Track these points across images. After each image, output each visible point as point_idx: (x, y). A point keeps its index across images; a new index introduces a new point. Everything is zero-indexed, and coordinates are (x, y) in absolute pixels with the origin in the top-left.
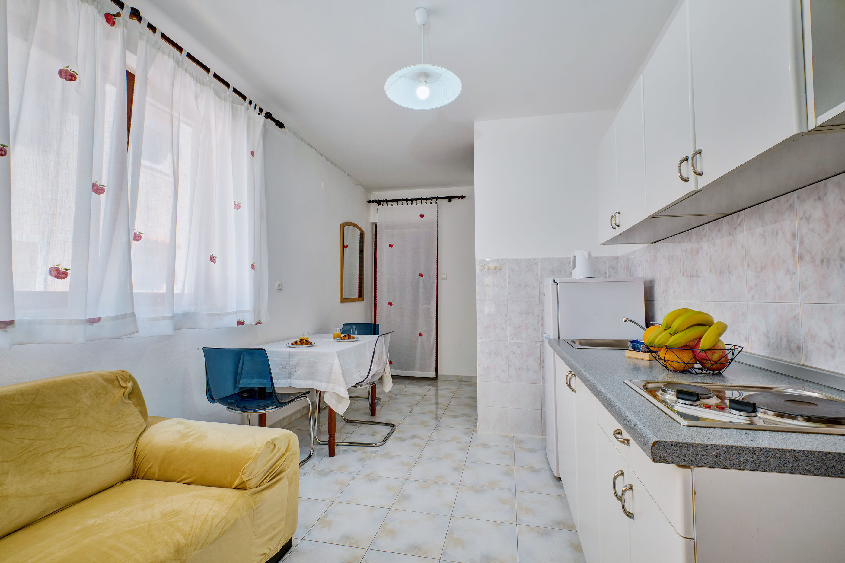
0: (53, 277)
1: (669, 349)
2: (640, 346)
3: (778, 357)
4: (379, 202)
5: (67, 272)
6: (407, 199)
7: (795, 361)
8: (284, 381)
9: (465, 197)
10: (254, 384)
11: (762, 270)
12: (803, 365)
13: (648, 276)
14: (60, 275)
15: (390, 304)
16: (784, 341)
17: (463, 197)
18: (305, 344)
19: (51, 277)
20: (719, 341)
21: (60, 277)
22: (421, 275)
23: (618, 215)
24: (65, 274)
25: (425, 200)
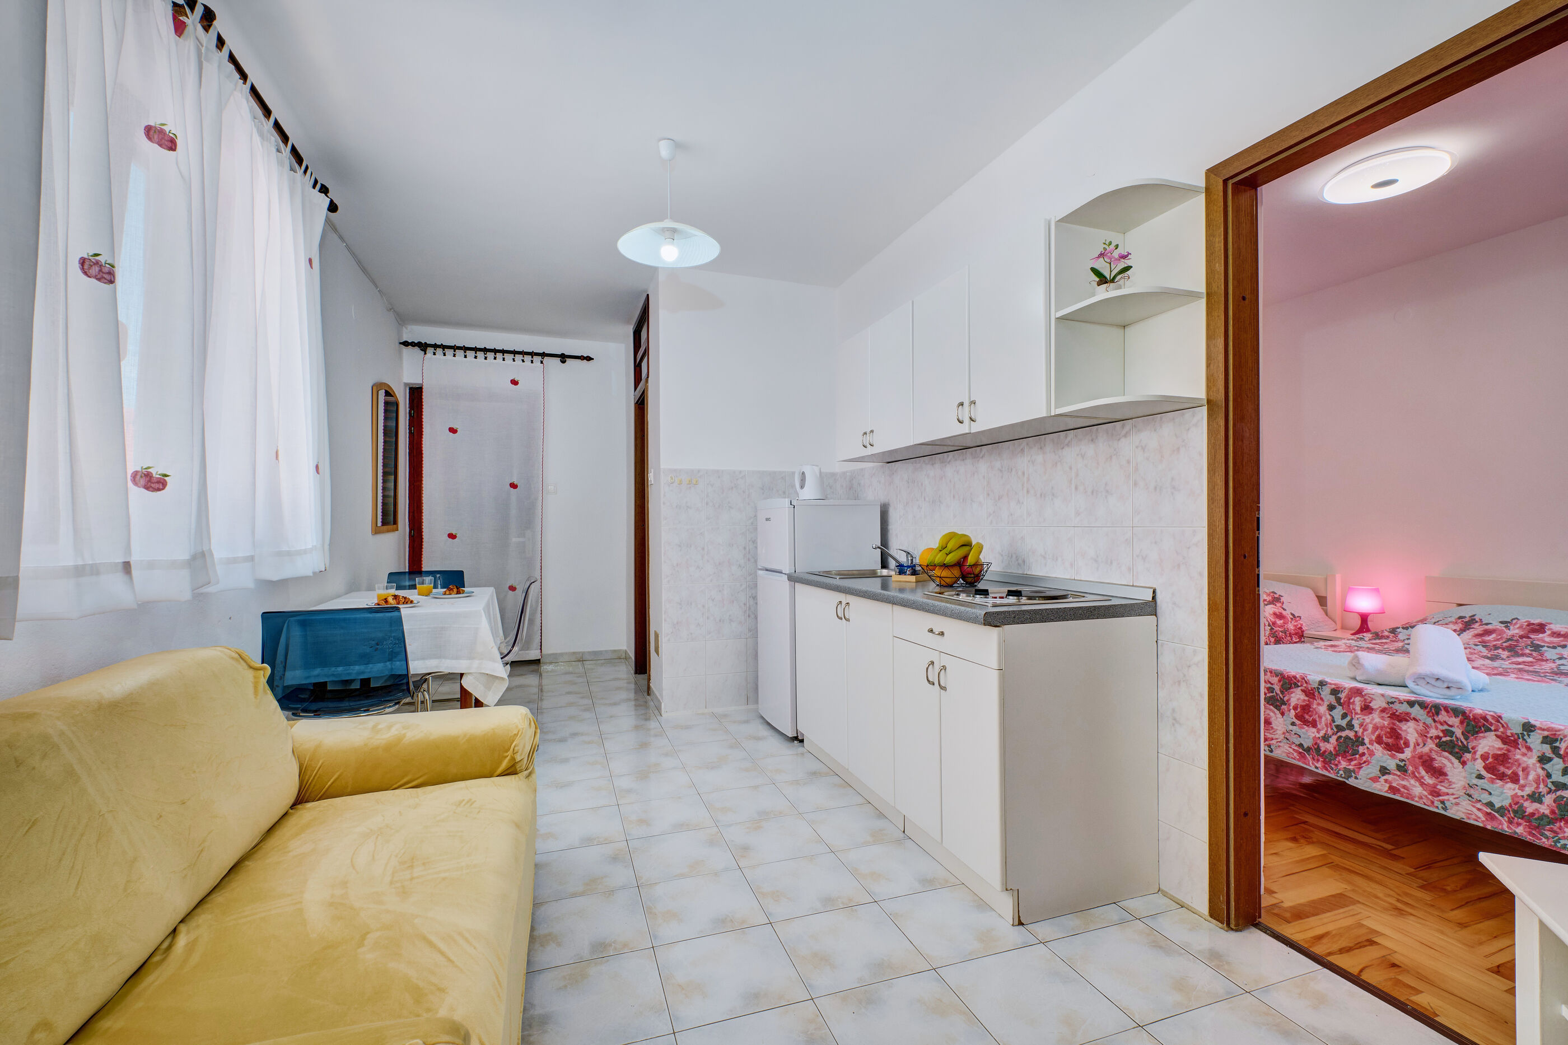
0: (139, 487)
1: (947, 566)
2: (907, 570)
3: (1010, 571)
4: (423, 347)
5: (165, 480)
6: (485, 348)
7: (1021, 572)
8: (380, 666)
9: (593, 359)
10: (318, 676)
11: (999, 499)
12: (1026, 574)
13: (883, 498)
14: (153, 485)
15: (452, 536)
16: (1014, 556)
17: (589, 359)
18: (403, 603)
19: (136, 488)
20: (979, 558)
21: (152, 488)
22: (513, 486)
23: (871, 433)
24: (161, 483)
25: (522, 354)
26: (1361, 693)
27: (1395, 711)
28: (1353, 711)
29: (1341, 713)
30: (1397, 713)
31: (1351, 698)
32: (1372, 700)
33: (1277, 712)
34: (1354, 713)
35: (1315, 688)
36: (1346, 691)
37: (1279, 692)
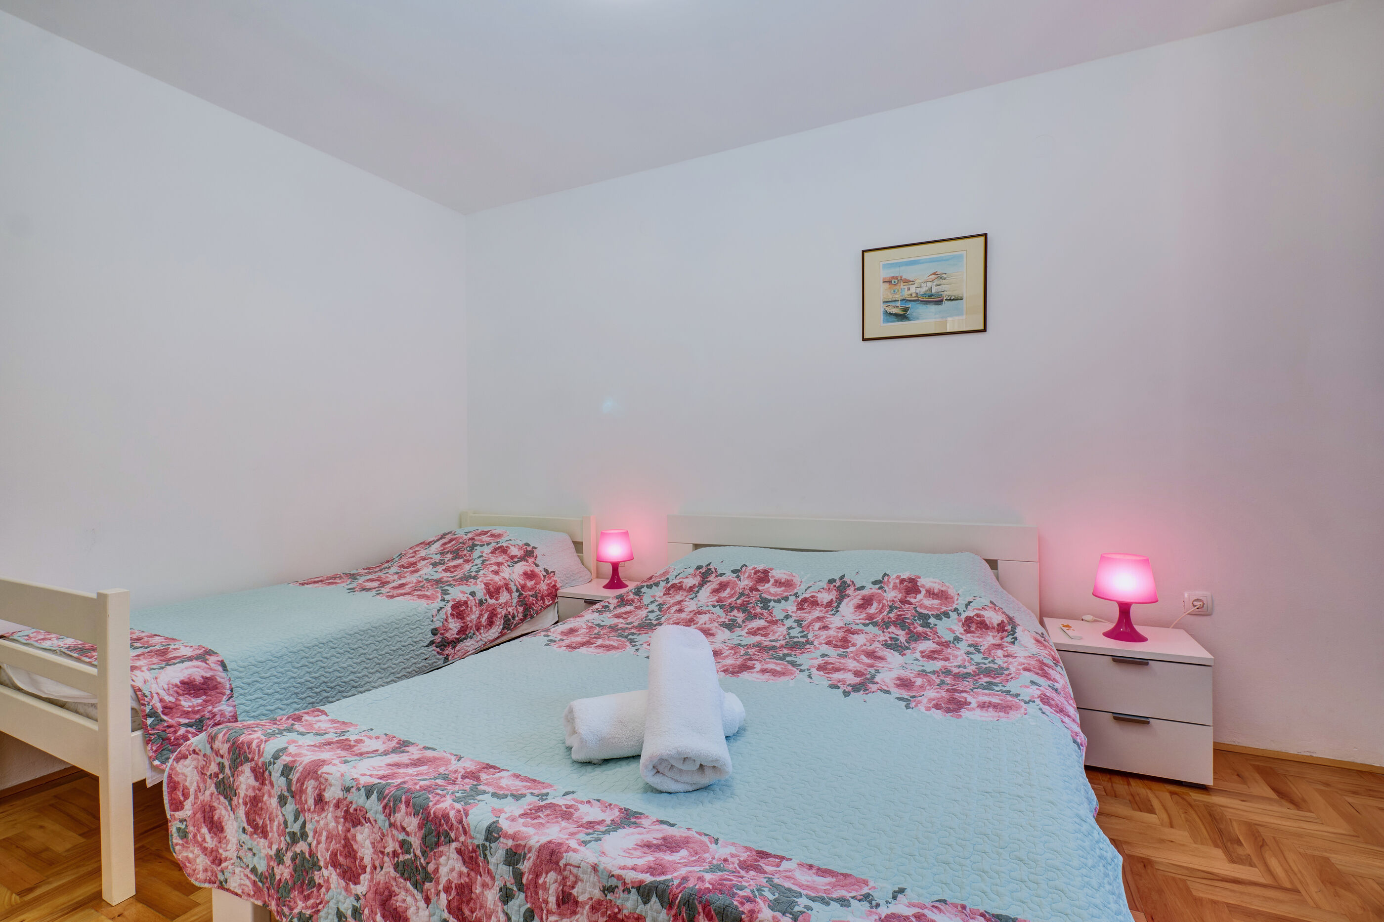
26: (557, 863)
27: (616, 910)
28: (544, 905)
29: (523, 910)
30: (620, 916)
31: (541, 875)
32: (577, 879)
33: (419, 896)
34: (545, 912)
35: (478, 846)
36: (532, 856)
37: (418, 853)
